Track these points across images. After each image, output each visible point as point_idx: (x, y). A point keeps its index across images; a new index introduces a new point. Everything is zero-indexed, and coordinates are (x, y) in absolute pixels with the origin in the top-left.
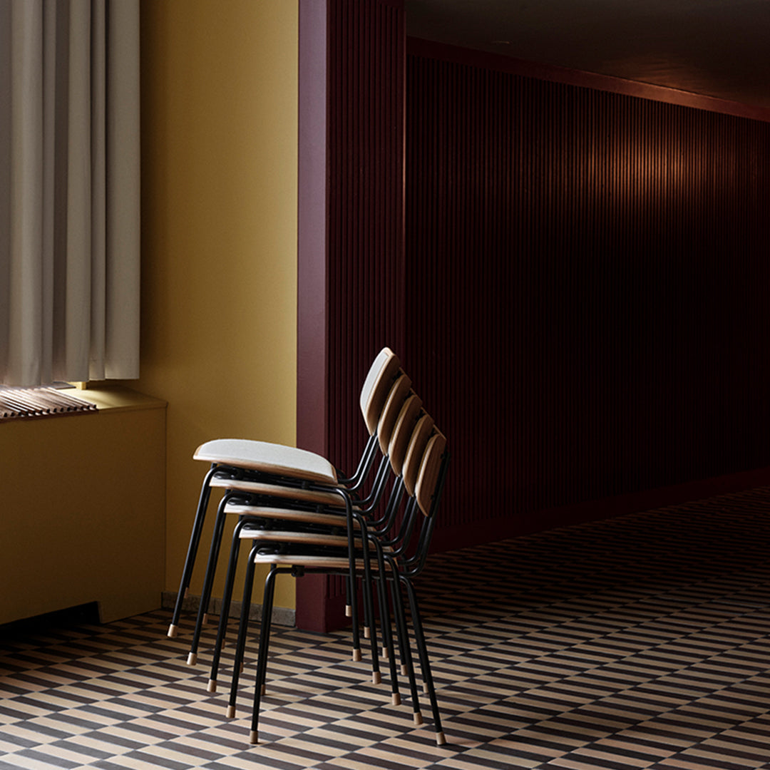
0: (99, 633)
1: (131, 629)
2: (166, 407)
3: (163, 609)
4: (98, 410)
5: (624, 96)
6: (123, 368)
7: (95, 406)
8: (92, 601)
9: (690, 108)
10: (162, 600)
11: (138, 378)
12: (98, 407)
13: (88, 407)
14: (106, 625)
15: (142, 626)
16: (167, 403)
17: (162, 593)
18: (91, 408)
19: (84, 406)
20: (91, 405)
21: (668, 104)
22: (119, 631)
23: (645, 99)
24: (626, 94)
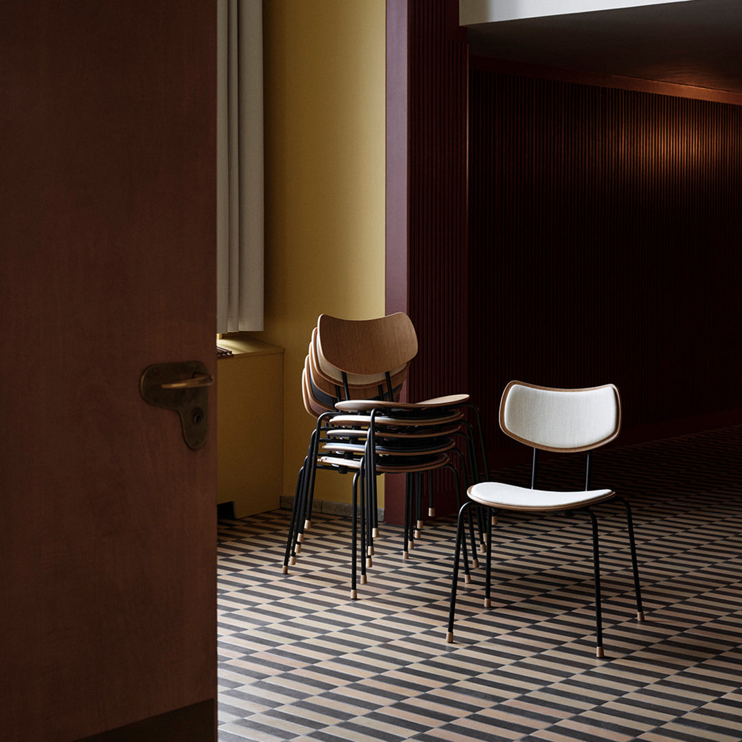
0: (234, 525)
1: (259, 522)
2: (283, 353)
3: (281, 508)
4: (233, 355)
5: (649, 94)
6: (252, 322)
7: (231, 352)
8: (229, 501)
9: (706, 102)
10: (281, 501)
11: (262, 330)
12: (233, 353)
13: (226, 353)
14: (240, 520)
15: (267, 521)
16: (284, 349)
17: (280, 497)
18: (228, 354)
19: (223, 352)
20: (228, 351)
21: (687, 99)
22: (250, 524)
23: (668, 96)
24: (651, 92)
